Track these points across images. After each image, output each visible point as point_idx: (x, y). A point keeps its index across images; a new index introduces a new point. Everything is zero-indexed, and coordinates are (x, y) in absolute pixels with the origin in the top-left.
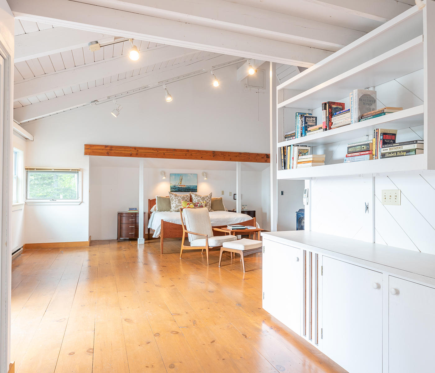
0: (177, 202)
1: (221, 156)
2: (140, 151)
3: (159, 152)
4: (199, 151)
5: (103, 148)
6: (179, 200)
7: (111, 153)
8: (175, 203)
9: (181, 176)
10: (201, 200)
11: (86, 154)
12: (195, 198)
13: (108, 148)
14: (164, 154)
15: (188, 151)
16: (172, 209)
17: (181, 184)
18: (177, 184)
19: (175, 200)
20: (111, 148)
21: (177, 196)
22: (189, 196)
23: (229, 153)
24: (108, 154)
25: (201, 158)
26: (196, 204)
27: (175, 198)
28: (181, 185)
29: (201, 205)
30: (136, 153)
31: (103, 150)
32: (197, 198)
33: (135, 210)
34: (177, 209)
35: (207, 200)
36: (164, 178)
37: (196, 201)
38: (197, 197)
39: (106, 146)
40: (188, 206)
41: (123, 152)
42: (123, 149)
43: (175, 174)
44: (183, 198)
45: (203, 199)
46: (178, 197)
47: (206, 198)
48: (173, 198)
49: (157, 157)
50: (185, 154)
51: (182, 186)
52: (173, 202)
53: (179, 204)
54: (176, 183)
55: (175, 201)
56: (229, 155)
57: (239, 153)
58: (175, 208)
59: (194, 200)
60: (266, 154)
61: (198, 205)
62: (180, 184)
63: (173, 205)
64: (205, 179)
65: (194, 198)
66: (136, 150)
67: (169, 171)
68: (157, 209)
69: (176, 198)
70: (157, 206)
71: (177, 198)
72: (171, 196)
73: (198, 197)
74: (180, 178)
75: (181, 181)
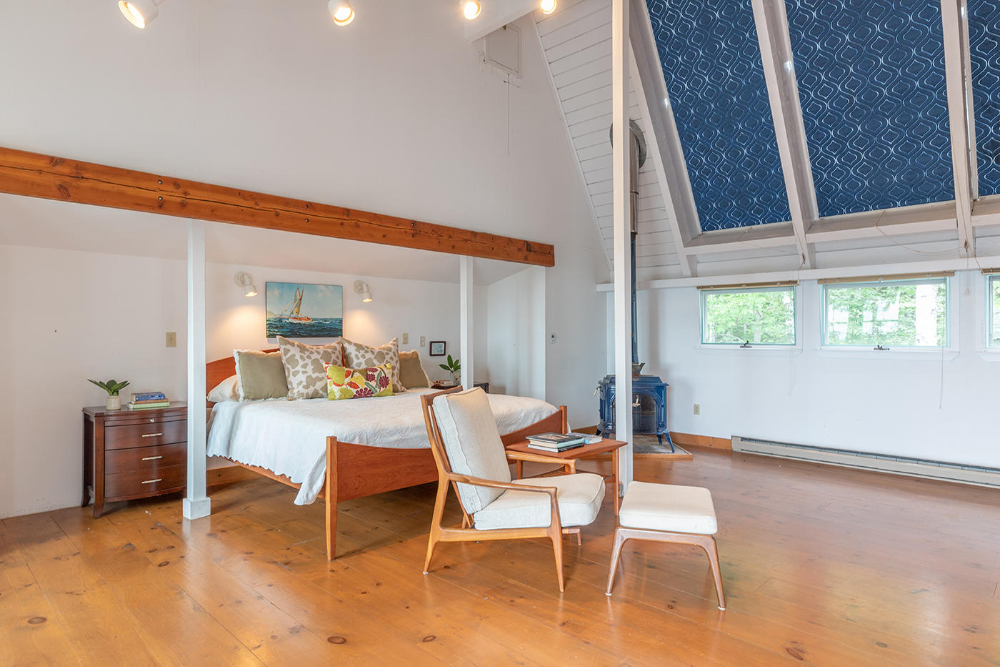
0: (310, 368)
1: (430, 237)
2: (194, 194)
3: (262, 205)
4: (376, 217)
5: (41, 164)
6: (315, 362)
7: (78, 188)
8: (304, 372)
9: (297, 291)
10: (375, 361)
12: (356, 356)
13: (66, 170)
14: (277, 215)
15: (347, 212)
16: (295, 391)
17: (298, 313)
18: (286, 315)
19: (301, 363)
20: (80, 170)
21: (308, 350)
22: (339, 348)
23: (449, 229)
24: (64, 193)
25: (384, 236)
26: (370, 373)
27: (301, 356)
28: (300, 316)
29: (383, 375)
30: (179, 200)
31: (40, 172)
32: (363, 356)
33: (157, 401)
34: (311, 390)
35: (391, 358)
36: (251, 294)
37: (361, 363)
38: (362, 352)
39: (55, 161)
40: (348, 380)
41: (131, 191)
42: (129, 181)
43: (282, 284)
44: (327, 357)
45: (381, 356)
46: (312, 353)
47: (387, 354)
48: (294, 355)
49: (255, 222)
50: (340, 221)
51: (300, 319)
52: (297, 369)
53: (317, 374)
54: (284, 310)
55: (305, 366)
56: (450, 237)
57: (472, 232)
58: (304, 387)
59: (355, 361)
60: (527, 242)
61: (376, 374)
62: (295, 315)
63: (297, 380)
64: (367, 300)
65: (353, 356)
66: (180, 190)
67: (262, 273)
68: (242, 394)
69: (305, 356)
70: (240, 384)
71: (309, 357)
72: (287, 351)
73: (367, 352)
74: (296, 296)
75: (299, 306)
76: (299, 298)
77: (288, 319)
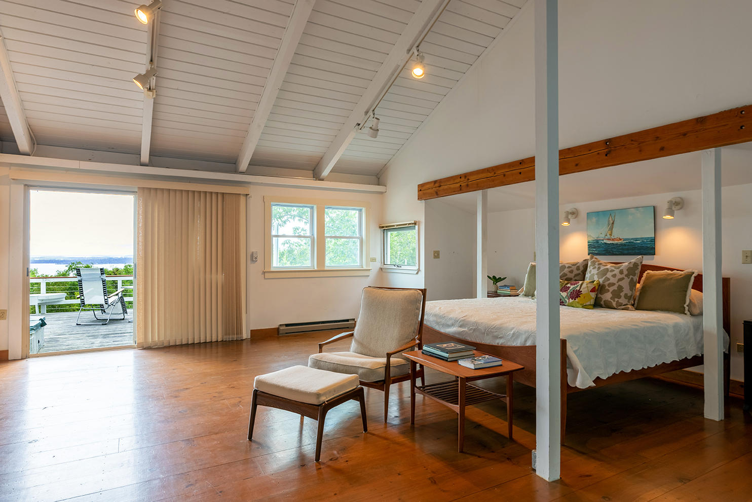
2: (472, 178)
3: (497, 173)
9: (609, 217)
11: (420, 198)
14: (504, 175)
17: (611, 235)
18: (602, 236)
25: (577, 165)
28: (612, 237)
30: (466, 184)
36: (566, 224)
42: (452, 182)
49: (495, 184)
51: (613, 240)
54: (601, 233)
62: (609, 236)
64: (668, 217)
66: (466, 179)
67: (584, 207)
74: (609, 221)
75: (611, 229)
76: (612, 222)
77: (603, 241)
